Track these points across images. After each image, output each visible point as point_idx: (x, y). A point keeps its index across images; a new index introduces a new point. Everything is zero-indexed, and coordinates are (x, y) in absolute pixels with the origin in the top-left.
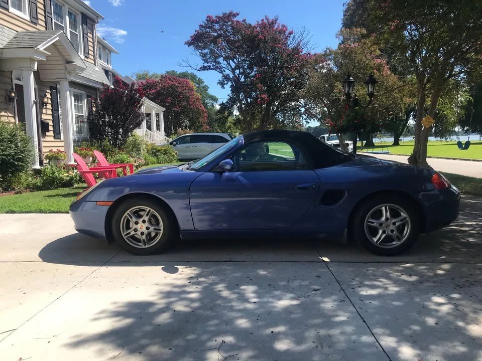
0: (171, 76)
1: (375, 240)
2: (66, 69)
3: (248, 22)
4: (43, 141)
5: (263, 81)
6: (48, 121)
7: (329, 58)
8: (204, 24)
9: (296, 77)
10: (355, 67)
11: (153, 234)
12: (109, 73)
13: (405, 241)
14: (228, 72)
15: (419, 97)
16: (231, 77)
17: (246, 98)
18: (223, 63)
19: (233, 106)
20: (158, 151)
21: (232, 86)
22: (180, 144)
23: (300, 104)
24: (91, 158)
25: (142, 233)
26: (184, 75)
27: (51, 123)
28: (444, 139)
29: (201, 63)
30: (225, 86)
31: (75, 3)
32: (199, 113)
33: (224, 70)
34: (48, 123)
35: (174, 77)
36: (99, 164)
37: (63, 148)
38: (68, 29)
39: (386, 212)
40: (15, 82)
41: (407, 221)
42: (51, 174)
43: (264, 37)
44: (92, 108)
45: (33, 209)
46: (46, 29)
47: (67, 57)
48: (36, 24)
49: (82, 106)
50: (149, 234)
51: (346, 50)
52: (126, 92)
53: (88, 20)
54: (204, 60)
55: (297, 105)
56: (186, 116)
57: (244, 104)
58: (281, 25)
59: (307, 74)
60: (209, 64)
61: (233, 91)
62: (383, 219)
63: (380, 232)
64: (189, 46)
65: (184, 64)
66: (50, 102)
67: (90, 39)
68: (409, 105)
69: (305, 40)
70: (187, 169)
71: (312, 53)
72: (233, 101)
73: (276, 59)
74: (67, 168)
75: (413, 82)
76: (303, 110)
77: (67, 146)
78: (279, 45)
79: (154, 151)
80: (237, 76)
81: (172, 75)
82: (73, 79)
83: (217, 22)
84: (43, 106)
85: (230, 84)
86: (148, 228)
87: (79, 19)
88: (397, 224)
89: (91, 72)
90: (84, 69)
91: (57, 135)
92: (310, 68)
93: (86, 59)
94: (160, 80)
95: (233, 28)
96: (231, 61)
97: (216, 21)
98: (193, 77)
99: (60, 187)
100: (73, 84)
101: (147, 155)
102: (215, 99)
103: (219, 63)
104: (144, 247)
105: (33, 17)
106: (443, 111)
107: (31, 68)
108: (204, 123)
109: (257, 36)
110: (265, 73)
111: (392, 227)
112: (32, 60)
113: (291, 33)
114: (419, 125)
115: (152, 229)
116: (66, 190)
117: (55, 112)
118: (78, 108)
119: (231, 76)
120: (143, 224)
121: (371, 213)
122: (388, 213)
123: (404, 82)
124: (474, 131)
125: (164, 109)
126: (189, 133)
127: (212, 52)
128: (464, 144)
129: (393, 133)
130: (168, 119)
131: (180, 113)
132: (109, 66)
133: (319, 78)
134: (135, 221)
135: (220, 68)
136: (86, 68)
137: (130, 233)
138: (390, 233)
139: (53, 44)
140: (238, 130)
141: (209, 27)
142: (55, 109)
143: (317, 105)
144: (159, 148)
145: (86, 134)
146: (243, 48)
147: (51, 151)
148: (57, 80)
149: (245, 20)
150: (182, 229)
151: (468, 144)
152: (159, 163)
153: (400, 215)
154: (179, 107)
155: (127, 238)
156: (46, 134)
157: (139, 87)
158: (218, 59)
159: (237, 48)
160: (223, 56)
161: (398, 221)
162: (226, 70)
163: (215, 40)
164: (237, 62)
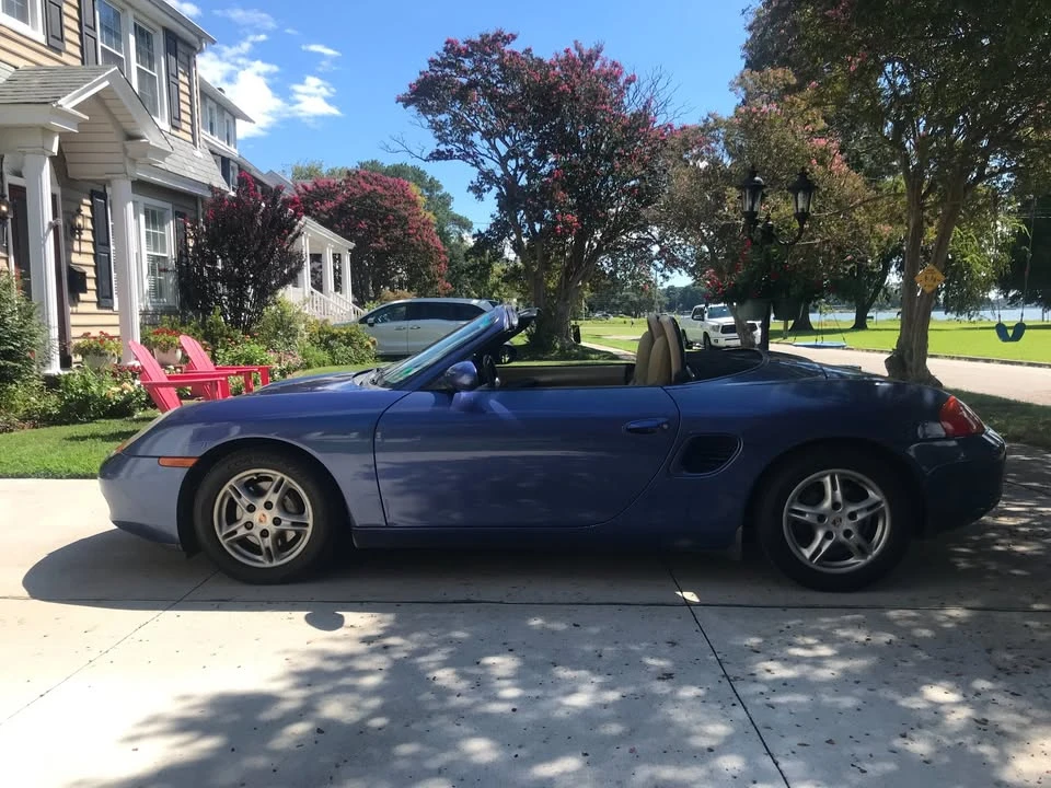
0: (368, 174)
1: (807, 553)
2: (125, 151)
3: (536, 54)
4: (72, 313)
5: (569, 186)
6: (85, 269)
7: (714, 137)
8: (439, 59)
9: (642, 178)
10: (769, 156)
11: (291, 535)
12: (232, 164)
13: (878, 557)
14: (491, 165)
15: (911, 223)
16: (499, 176)
17: (531, 221)
18: (482, 145)
19: (500, 239)
20: (334, 337)
21: (499, 196)
22: (383, 321)
23: (650, 237)
24: (179, 353)
25: (264, 533)
26: (398, 171)
27: (90, 273)
28: (964, 317)
29: (432, 144)
30: (485, 195)
31: (148, 4)
32: (428, 254)
33: (482, 161)
34: (84, 274)
35: (375, 175)
36: (191, 365)
37: (118, 328)
38: (134, 65)
39: (834, 488)
40: (9, 179)
41: (883, 510)
42: (82, 387)
43: (572, 88)
44: (186, 242)
45: (31, 469)
46: (83, 63)
47: (128, 126)
48: (59, 51)
49: (163, 236)
50: (281, 535)
51: (751, 119)
52: (263, 205)
53: (180, 45)
54: (439, 137)
55: (644, 239)
56: (402, 261)
57: (526, 235)
58: (608, 63)
59: (665, 171)
60: (450, 147)
61: (501, 207)
62: (827, 504)
63: (820, 535)
64: (405, 107)
65: (395, 146)
66: (90, 226)
67: (182, 87)
68: (889, 242)
69: (662, 97)
70: (374, 382)
71: (677, 125)
72: (501, 228)
73: (597, 138)
74: (120, 373)
75: (899, 191)
76: (656, 249)
77: (125, 324)
78: (604, 107)
79: (324, 337)
80: (512, 173)
81: (373, 171)
82: (144, 175)
83: (468, 55)
84: (73, 234)
85: (495, 190)
86: (277, 521)
87: (159, 41)
88: (859, 517)
89: (186, 161)
90: (166, 154)
91: (104, 299)
92: (671, 157)
93: (173, 132)
94: (345, 181)
95: (503, 67)
96: (498, 140)
97: (467, 51)
98: (419, 176)
99: (101, 417)
100: (141, 186)
101: (308, 345)
102: (464, 224)
103: (472, 144)
104: (267, 564)
105: (53, 36)
106: (964, 256)
107: (44, 150)
108: (440, 276)
109: (554, 86)
110: (573, 167)
111: (847, 524)
112: (47, 132)
113: (630, 81)
114: (909, 284)
115: (286, 523)
116: (116, 425)
117: (101, 248)
118: (155, 241)
119: (499, 173)
120: (266, 512)
121: (799, 490)
122: (838, 492)
123: (878, 190)
124: (1029, 300)
125: (352, 245)
126: (405, 298)
127: (456, 120)
128: (1010, 328)
129: (854, 303)
130: (361, 267)
131: (388, 254)
132: (232, 148)
133: (691, 179)
134: (247, 504)
135: (474, 156)
136: (171, 150)
137: (235, 532)
138: (842, 538)
139: (97, 95)
140: (515, 293)
141: (451, 65)
142: (101, 243)
143: (686, 240)
144: (336, 331)
145: (171, 298)
146: (525, 112)
147: (86, 335)
148: (105, 177)
149: (530, 50)
150: (358, 524)
151: (1020, 329)
152: (334, 364)
153: (867, 496)
154: (386, 240)
155: (227, 544)
156: (78, 297)
157: (296, 195)
158: (470, 137)
159: (512, 111)
160: (480, 130)
161: (861, 511)
162: (486, 160)
163: (463, 94)
164: (510, 144)
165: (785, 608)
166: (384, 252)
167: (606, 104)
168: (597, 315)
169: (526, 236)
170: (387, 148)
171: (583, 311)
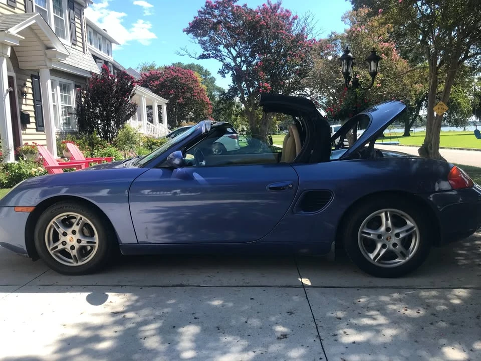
1: (372, 256)
2: (46, 55)
3: (249, 7)
4: (23, 134)
5: (265, 69)
6: (29, 112)
7: (335, 44)
8: (203, 10)
9: (301, 65)
10: (361, 52)
11: (89, 248)
12: (109, 64)
13: (412, 258)
14: (228, 60)
15: (431, 82)
16: (233, 66)
17: (248, 87)
18: (224, 51)
19: (234, 96)
20: (154, 144)
21: (233, 75)
23: (305, 93)
25: (73, 248)
26: (190, 67)
27: (32, 114)
29: (200, 51)
30: (226, 75)
32: (203, 104)
33: (224, 58)
34: (28, 115)
36: (72, 158)
37: (46, 141)
38: (52, 14)
39: (387, 219)
41: (415, 232)
42: (18, 169)
43: (267, 23)
44: (80, 99)
46: (26, 12)
47: (46, 42)
48: (14, 7)
49: (69, 97)
50: (82, 248)
51: (352, 34)
53: (76, 4)
54: (204, 48)
56: (191, 108)
58: (284, 10)
60: (209, 52)
61: (234, 81)
62: (383, 228)
63: (379, 246)
64: (187, 34)
65: (183, 52)
66: (31, 92)
67: (77, 25)
69: (310, 26)
70: (134, 164)
71: (317, 39)
72: (234, 91)
73: (279, 46)
77: (49, 139)
78: (282, 31)
79: (149, 144)
80: (239, 64)
81: (178, 67)
82: (54, 66)
83: (217, 8)
84: (23, 96)
85: (231, 72)
86: (79, 241)
87: (65, 3)
88: (401, 236)
89: (79, 60)
90: (66, 56)
91: (40, 126)
92: (314, 54)
93: (73, 46)
94: (164, 71)
95: (233, 14)
96: (231, 48)
97: (216, 6)
98: (200, 69)
100: (54, 72)
101: (142, 148)
102: (222, 91)
103: (220, 51)
104: (75, 264)
105: (10, 1)
106: (457, 100)
107: (3, 54)
108: (209, 115)
109: (258, 22)
110: (268, 61)
111: (394, 240)
112: (4, 45)
113: (294, 18)
114: (430, 114)
115: (84, 242)
117: (37, 102)
118: (66, 99)
119: (233, 64)
120: (73, 236)
121: (367, 220)
122: (389, 222)
125: (167, 101)
127: (212, 39)
129: (404, 125)
130: (172, 111)
132: (110, 57)
133: (324, 64)
134: (62, 232)
135: (220, 57)
136: (67, 54)
137: (57, 247)
138: (391, 247)
139: (30, 27)
141: (209, 13)
142: (37, 100)
143: (323, 95)
144: (155, 141)
145: (74, 126)
146: (244, 34)
147: (27, 144)
148: (37, 68)
149: (246, 5)
150: (123, 243)
153: (406, 224)
154: (183, 98)
155: (53, 254)
156: (26, 126)
157: (141, 78)
158: (219, 47)
159: (238, 34)
160: (223, 44)
161: (402, 232)
162: (226, 58)
163: (215, 27)
164: (238, 50)
165: (358, 288)
166: (183, 104)
167: (283, 30)
168: (284, 132)
169: (246, 94)
170: (179, 53)
171: (277, 131)
